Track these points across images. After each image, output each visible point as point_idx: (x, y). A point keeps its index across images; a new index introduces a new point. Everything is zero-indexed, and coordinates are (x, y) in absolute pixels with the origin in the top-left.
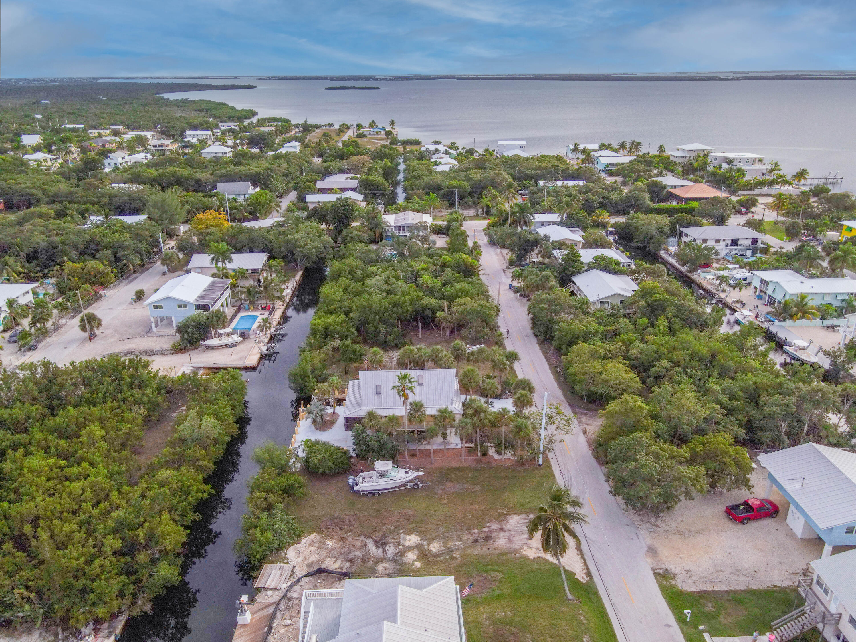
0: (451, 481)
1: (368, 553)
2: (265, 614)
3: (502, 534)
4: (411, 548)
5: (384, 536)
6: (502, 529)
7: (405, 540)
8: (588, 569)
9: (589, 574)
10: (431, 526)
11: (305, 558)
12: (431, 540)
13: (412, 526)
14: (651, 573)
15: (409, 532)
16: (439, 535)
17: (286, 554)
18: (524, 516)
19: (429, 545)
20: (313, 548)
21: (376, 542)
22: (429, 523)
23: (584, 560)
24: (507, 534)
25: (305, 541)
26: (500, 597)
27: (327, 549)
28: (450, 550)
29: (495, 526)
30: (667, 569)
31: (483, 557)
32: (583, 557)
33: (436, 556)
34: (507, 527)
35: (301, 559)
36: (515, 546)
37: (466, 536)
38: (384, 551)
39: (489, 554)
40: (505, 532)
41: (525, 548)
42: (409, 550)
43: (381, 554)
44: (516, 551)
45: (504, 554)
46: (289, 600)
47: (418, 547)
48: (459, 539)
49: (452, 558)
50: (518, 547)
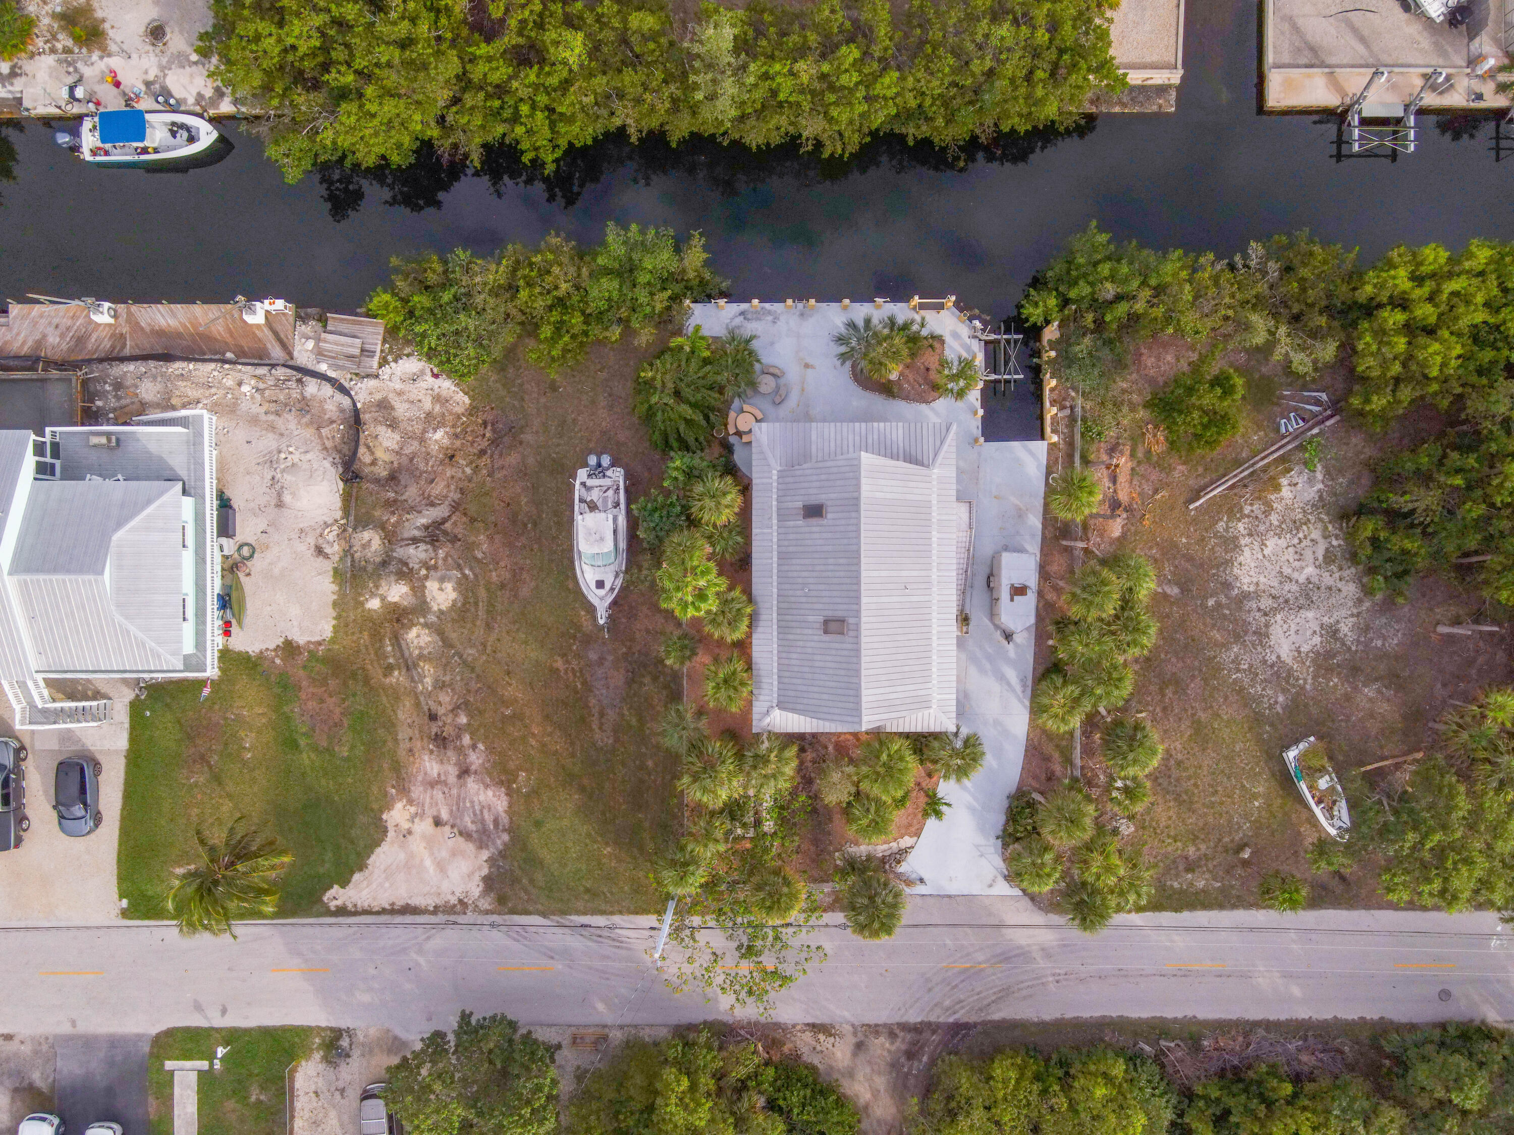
0: (630, 682)
1: (412, 509)
2: (269, 346)
3: (452, 771)
4: (418, 590)
5: (454, 539)
6: (464, 772)
7: (442, 580)
8: (355, 913)
9: (342, 911)
10: (480, 632)
11: (400, 394)
12: (438, 630)
13: (482, 593)
14: (343, 1025)
15: (463, 586)
16: (452, 646)
17: (408, 355)
18: (505, 820)
19: (426, 625)
20: (427, 405)
21: (438, 524)
22: (489, 627)
23: (378, 913)
24: (452, 779)
25: (446, 385)
26: (292, 745)
27: (424, 431)
28: (409, 666)
29: (476, 759)
30: (348, 1056)
31: (391, 726)
32: (383, 911)
33: (396, 639)
34: (471, 784)
35: (398, 386)
36: (417, 791)
37: (446, 698)
38: (415, 541)
39: (396, 740)
40: (459, 777)
41: (413, 809)
42: (413, 589)
43: (406, 535)
44: (404, 791)
45: (397, 768)
46: (299, 381)
47: (422, 607)
48: (440, 685)
49: (389, 669)
50: (414, 795)
